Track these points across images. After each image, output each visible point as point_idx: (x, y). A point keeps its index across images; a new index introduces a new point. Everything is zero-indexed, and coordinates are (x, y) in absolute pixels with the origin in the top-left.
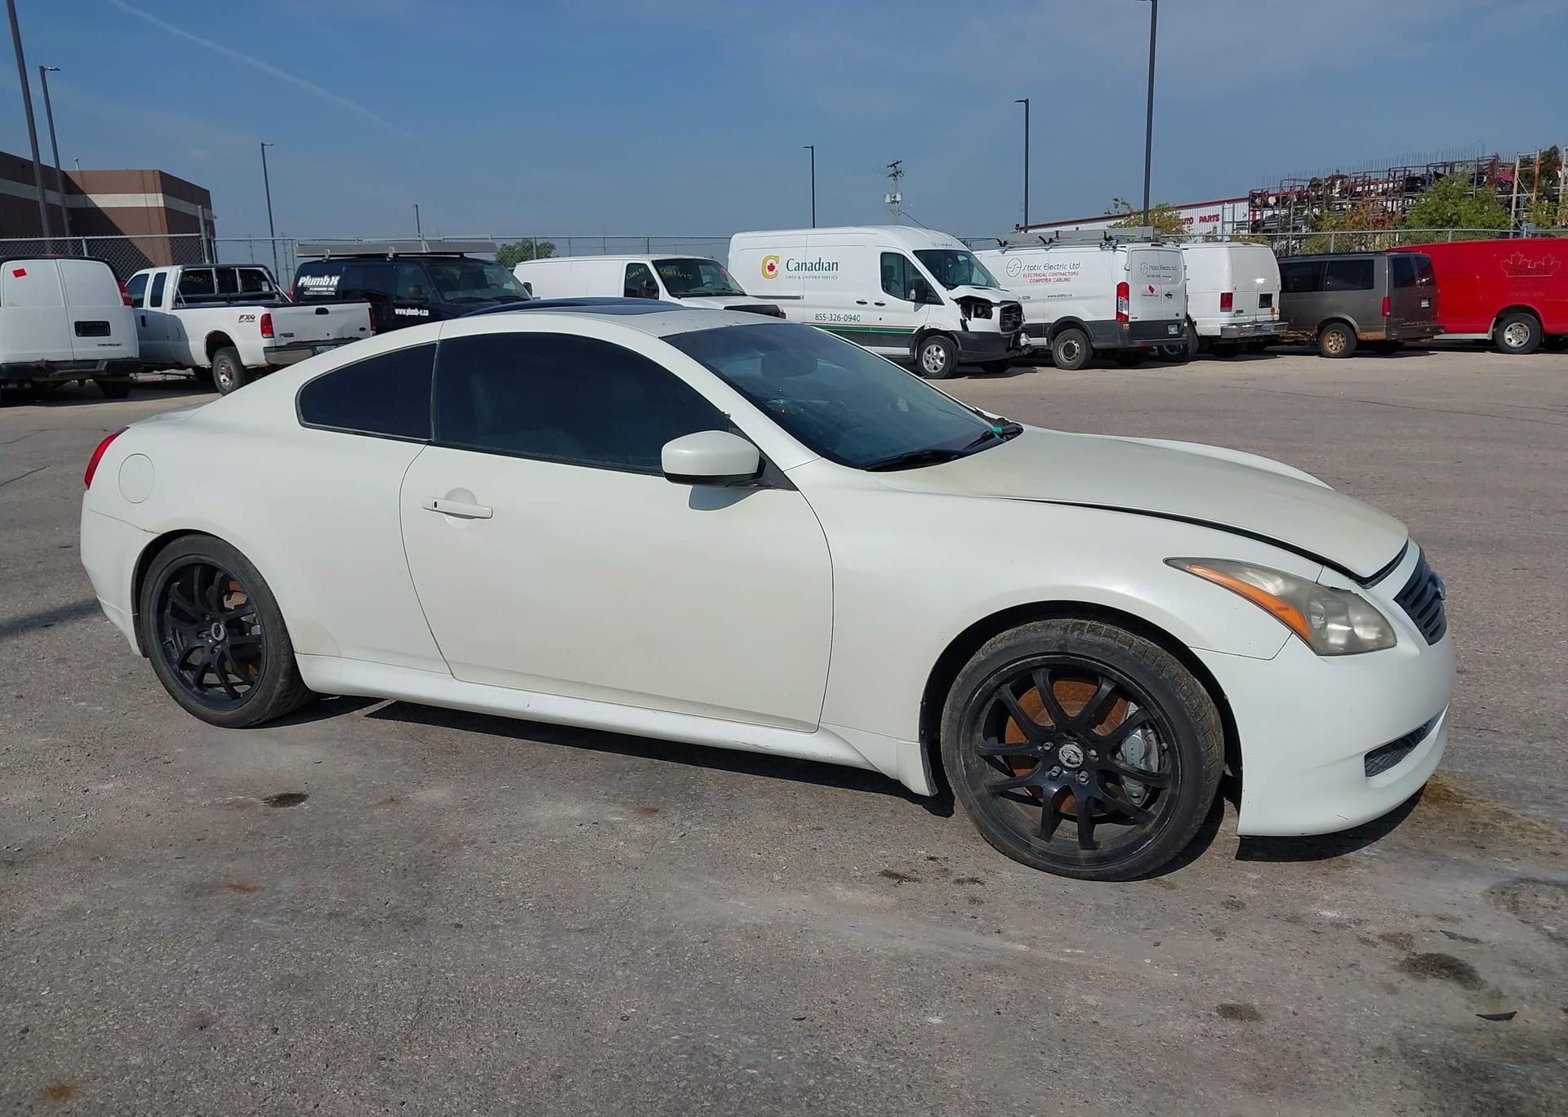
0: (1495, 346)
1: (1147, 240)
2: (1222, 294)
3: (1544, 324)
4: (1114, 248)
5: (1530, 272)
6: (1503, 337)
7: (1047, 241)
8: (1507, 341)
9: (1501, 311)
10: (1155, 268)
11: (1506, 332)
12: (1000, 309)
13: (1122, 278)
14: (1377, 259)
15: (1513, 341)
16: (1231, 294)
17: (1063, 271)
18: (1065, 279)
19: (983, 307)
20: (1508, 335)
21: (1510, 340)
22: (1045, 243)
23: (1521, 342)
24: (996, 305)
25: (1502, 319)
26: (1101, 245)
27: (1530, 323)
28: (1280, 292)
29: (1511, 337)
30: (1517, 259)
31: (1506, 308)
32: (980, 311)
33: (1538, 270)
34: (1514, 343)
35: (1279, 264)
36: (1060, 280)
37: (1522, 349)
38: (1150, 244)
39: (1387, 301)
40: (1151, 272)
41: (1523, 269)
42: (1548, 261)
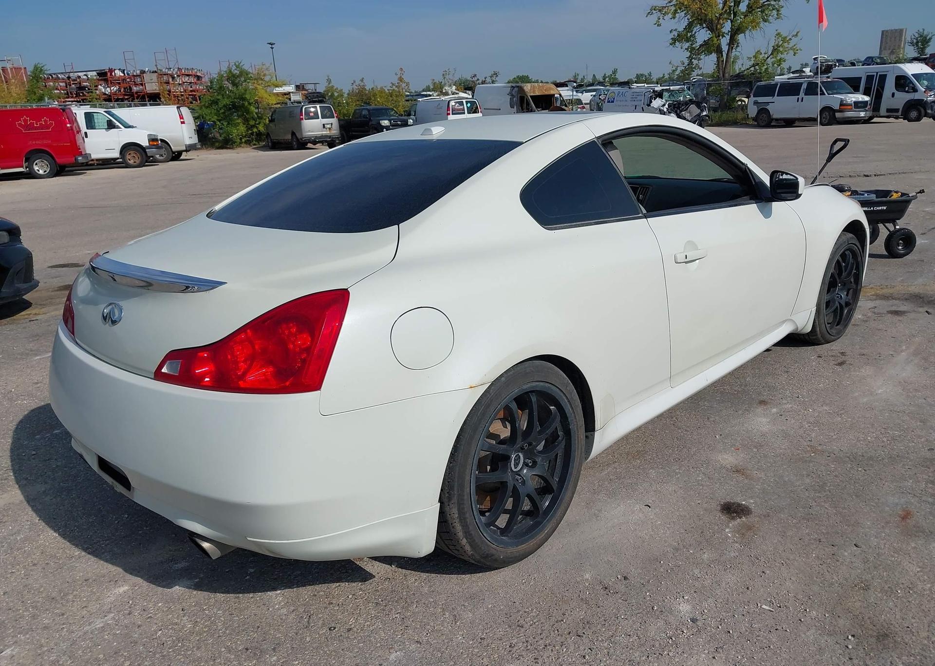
0: (30, 175)
3: (57, 160)
5: (36, 128)
6: (34, 169)
8: (37, 171)
9: (26, 154)
11: (34, 166)
20: (36, 168)
21: (39, 171)
23: (45, 171)
25: (29, 158)
27: (48, 159)
29: (40, 168)
30: (25, 121)
31: (29, 151)
33: (42, 127)
34: (41, 172)
37: (49, 174)
41: (31, 127)
42: (45, 121)
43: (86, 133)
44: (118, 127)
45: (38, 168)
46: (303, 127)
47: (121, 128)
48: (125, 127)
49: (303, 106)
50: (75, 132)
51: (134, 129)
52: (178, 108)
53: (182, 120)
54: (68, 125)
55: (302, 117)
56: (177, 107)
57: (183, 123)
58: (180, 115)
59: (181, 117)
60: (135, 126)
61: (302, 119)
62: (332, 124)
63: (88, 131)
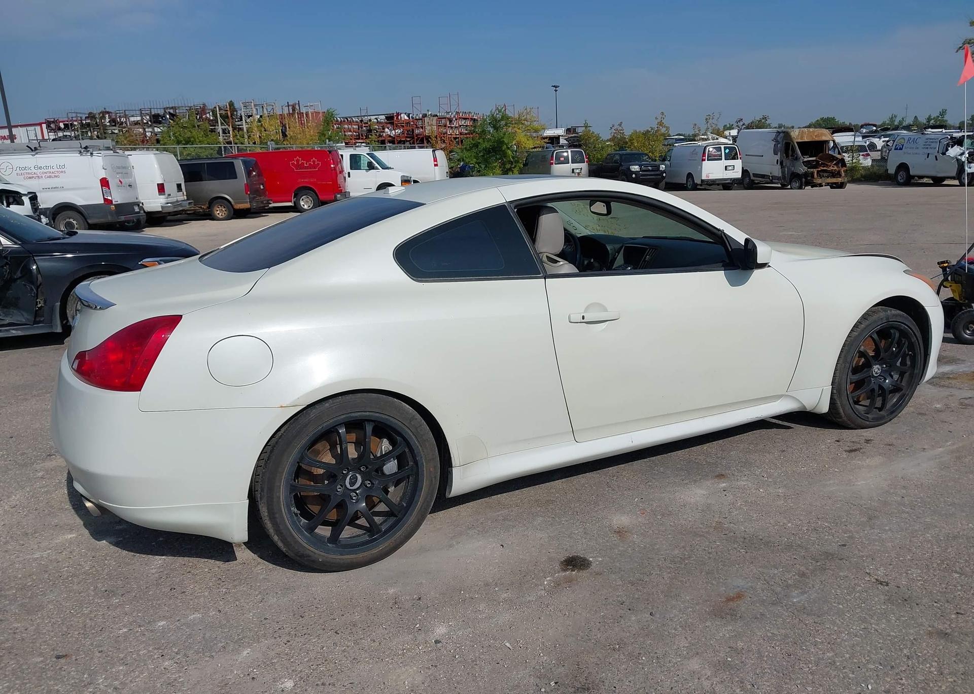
0: (296, 209)
1: (108, 149)
2: (158, 184)
3: (319, 196)
4: (92, 154)
5: (306, 168)
6: (300, 204)
7: (33, 149)
8: (302, 206)
9: (296, 190)
10: (119, 168)
11: (301, 201)
12: (28, 198)
13: (103, 175)
14: (235, 161)
15: (305, 206)
16: (163, 184)
17: (52, 170)
18: (55, 176)
19: (14, 197)
20: (302, 203)
22: (32, 150)
23: (309, 207)
24: (25, 195)
25: (297, 194)
26: (81, 152)
27: (312, 196)
28: (185, 182)
29: (305, 203)
30: (298, 161)
31: (298, 188)
32: (11, 200)
33: (310, 166)
34: (306, 207)
35: (180, 165)
36: (50, 177)
38: (112, 152)
39: (247, 185)
40: (119, 171)
41: (302, 166)
42: (314, 162)
43: (349, 173)
44: (377, 169)
45: (303, 204)
46: (551, 171)
47: (379, 169)
48: (382, 168)
49: (555, 151)
50: (338, 172)
51: (390, 170)
52: (434, 151)
53: (435, 163)
54: (332, 166)
55: (552, 162)
56: (433, 151)
57: (436, 165)
58: (434, 158)
59: (435, 160)
60: (392, 167)
61: (552, 164)
62: (581, 169)
63: (351, 171)
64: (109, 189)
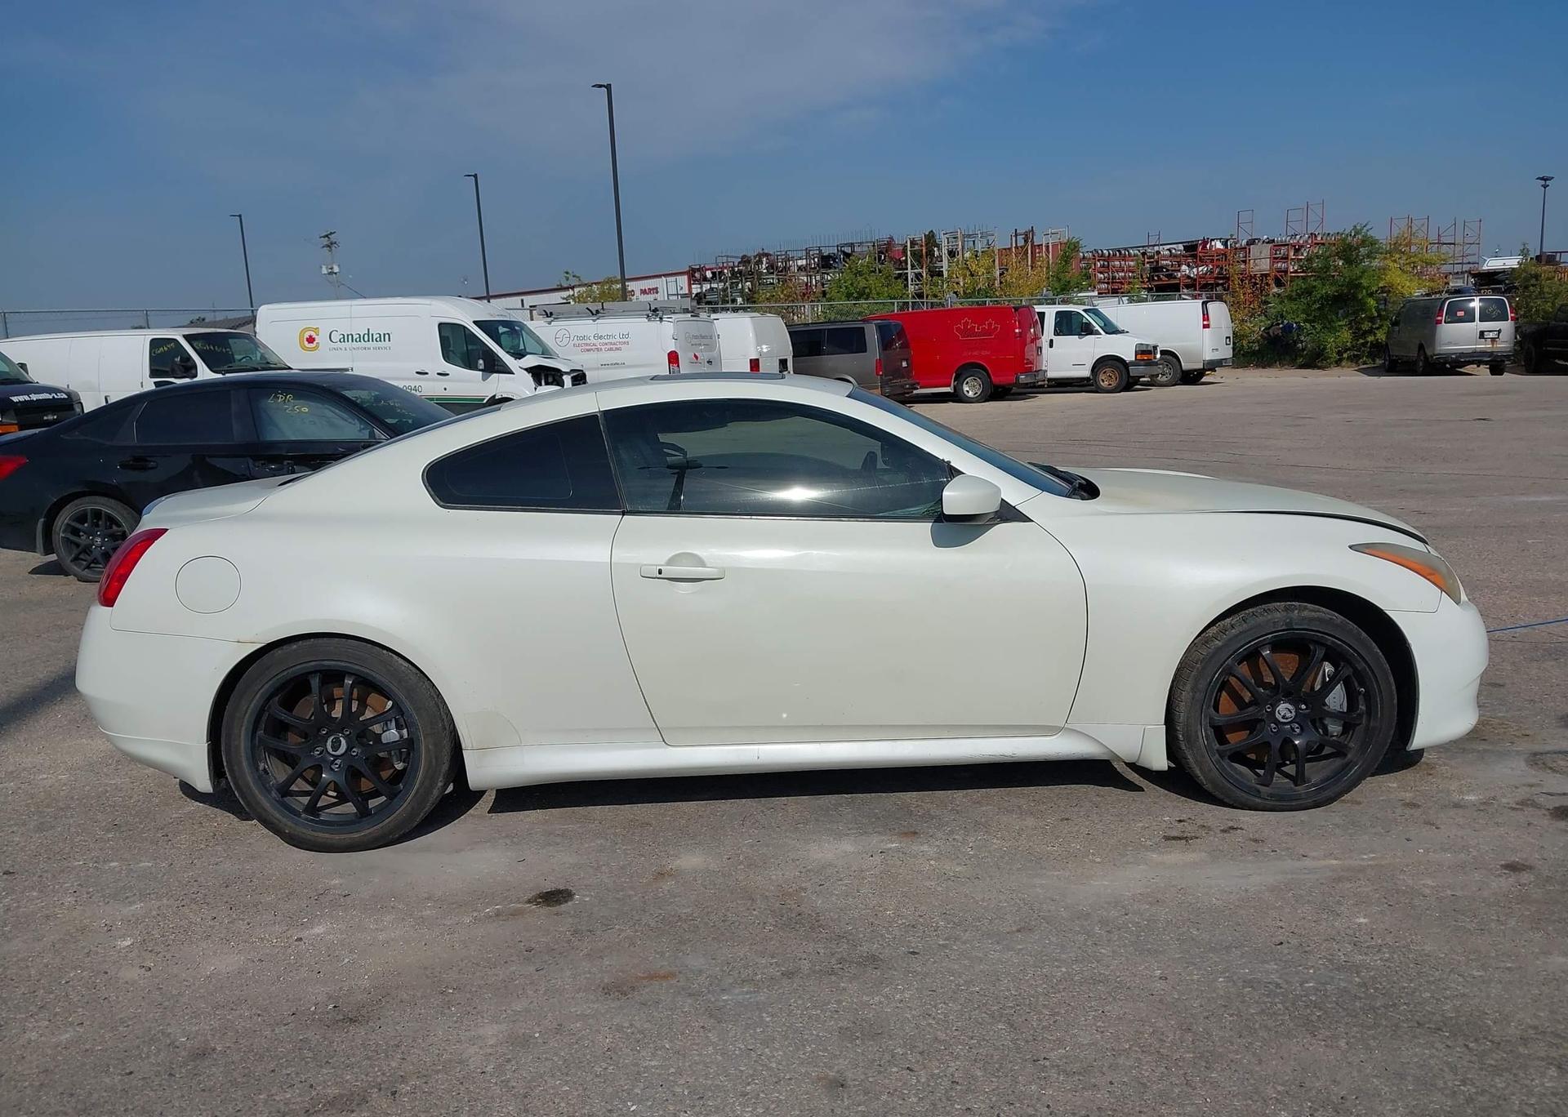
0: (957, 397)
1: (686, 311)
2: (751, 360)
3: (992, 377)
4: (661, 318)
5: (976, 334)
6: (962, 390)
7: (594, 313)
8: (966, 393)
9: (959, 368)
10: (696, 337)
11: (964, 385)
12: (570, 377)
13: (672, 347)
14: (867, 327)
15: (970, 392)
16: (758, 360)
17: (613, 341)
18: (617, 349)
19: (553, 376)
20: (966, 388)
21: (968, 392)
22: (593, 314)
23: (976, 393)
24: (566, 373)
25: (961, 374)
26: (648, 316)
27: (980, 376)
28: (793, 357)
29: (969, 389)
30: (966, 324)
31: (964, 365)
32: (550, 380)
33: (984, 332)
34: (971, 394)
35: (789, 332)
36: (611, 349)
37: (979, 398)
38: (689, 315)
39: (879, 362)
40: (695, 341)
41: (972, 332)
42: (990, 325)
43: (1051, 341)
44: (1098, 333)
45: (968, 389)
46: (1437, 336)
47: (1100, 334)
48: (1107, 333)
49: (1448, 299)
50: (1028, 340)
51: (1119, 336)
52: (1205, 304)
53: (1205, 323)
54: (1017, 331)
55: (1439, 318)
56: (1203, 303)
57: (1205, 326)
58: (1204, 315)
59: (1206, 317)
60: (1126, 330)
61: (1440, 322)
62: (1499, 331)
63: (1055, 338)
64: (678, 366)
